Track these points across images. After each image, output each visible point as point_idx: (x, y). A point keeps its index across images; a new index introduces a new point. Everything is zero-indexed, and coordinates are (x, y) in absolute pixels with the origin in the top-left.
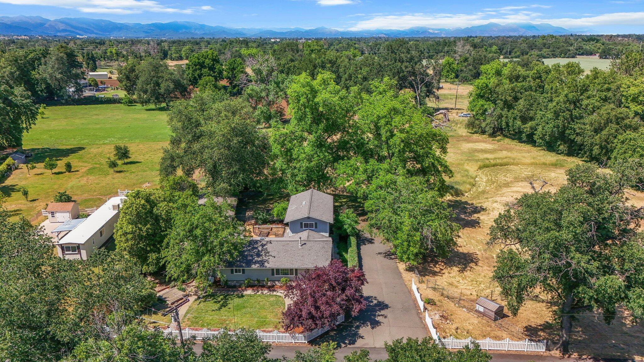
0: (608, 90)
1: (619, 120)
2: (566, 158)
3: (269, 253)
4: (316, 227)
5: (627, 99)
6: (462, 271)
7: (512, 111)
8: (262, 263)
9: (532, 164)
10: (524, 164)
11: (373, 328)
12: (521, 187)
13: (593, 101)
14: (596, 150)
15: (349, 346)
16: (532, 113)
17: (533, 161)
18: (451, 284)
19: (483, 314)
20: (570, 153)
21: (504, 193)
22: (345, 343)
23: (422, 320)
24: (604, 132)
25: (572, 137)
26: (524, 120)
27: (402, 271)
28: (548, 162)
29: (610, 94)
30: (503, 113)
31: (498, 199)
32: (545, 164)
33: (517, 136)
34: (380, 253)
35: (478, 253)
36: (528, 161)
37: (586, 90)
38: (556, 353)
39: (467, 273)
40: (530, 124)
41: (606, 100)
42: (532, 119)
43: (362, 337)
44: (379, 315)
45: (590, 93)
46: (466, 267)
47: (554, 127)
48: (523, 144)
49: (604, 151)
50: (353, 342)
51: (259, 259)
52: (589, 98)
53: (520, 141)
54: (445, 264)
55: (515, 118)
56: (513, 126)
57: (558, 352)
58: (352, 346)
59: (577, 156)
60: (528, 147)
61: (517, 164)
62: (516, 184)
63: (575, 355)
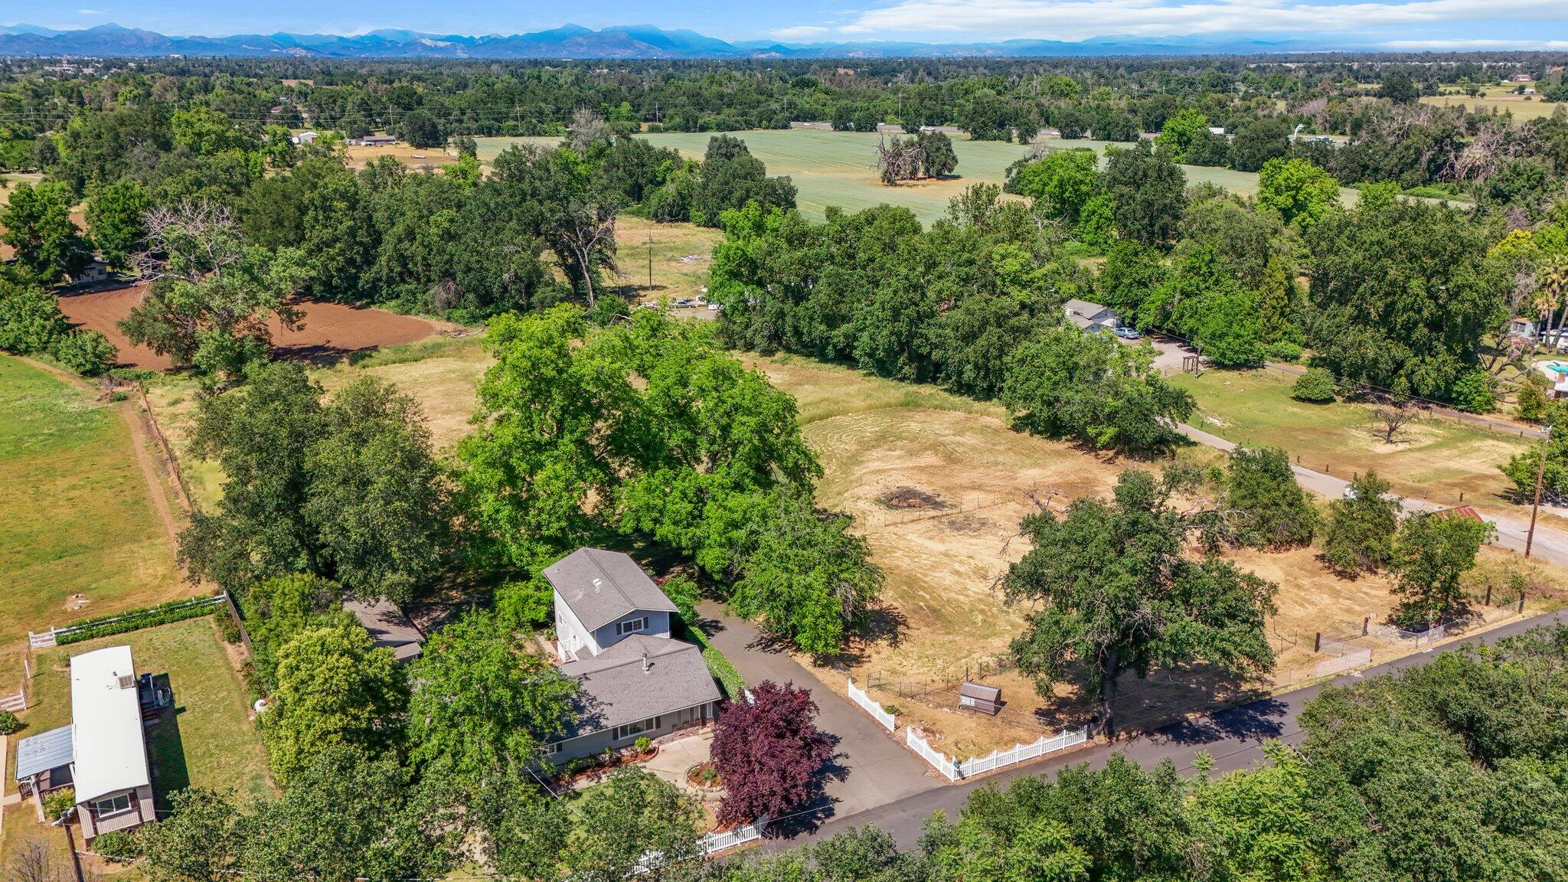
0: (971, 262)
1: (1000, 320)
2: (915, 388)
3: (594, 699)
4: (646, 626)
5: (1004, 280)
6: (895, 643)
7: (804, 304)
8: (594, 721)
9: (870, 408)
10: (856, 411)
11: (842, 780)
12: (878, 459)
13: (949, 284)
14: (969, 373)
15: (827, 821)
16: (844, 309)
17: (869, 402)
18: (893, 672)
19: (974, 710)
20: (920, 380)
21: (860, 478)
22: (819, 819)
23: (901, 744)
24: (981, 342)
25: (925, 351)
26: (832, 321)
27: (811, 669)
28: (893, 401)
29: (973, 270)
30: (787, 308)
31: (859, 491)
32: (889, 405)
33: (817, 350)
34: (750, 646)
35: (895, 604)
36: (858, 403)
37: (935, 265)
38: (1101, 739)
39: (905, 646)
40: (845, 328)
41: (966, 280)
42: (845, 319)
43: (837, 800)
44: (835, 757)
45: (940, 268)
46: (896, 636)
47: (892, 334)
48: (829, 366)
49: (982, 373)
50: (830, 813)
51: (586, 716)
52: (940, 277)
53: (824, 359)
54: (862, 637)
55: (812, 319)
56: (810, 333)
57: (1102, 737)
58: (832, 819)
59: (934, 380)
60: (841, 372)
61: (845, 413)
62: (867, 456)
63: (1123, 735)
